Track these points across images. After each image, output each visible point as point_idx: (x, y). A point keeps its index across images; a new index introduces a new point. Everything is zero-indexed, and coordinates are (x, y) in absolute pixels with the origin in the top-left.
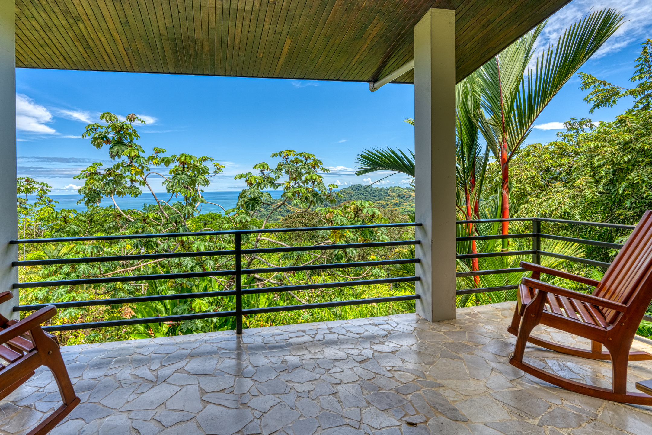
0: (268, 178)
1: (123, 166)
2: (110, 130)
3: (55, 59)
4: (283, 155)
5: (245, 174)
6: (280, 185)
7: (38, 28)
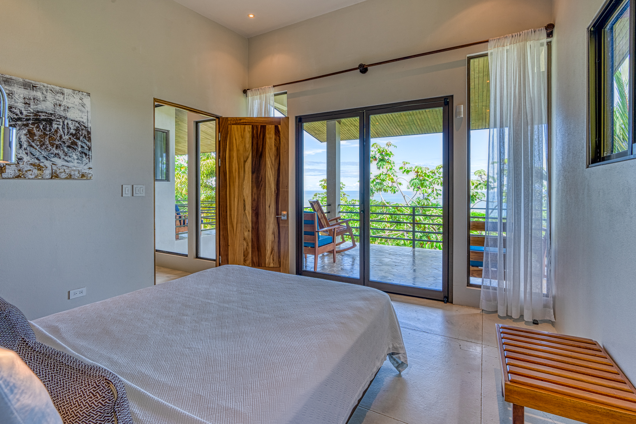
1: (383, 175)
2: (377, 153)
3: (351, 137)
7: (346, 130)
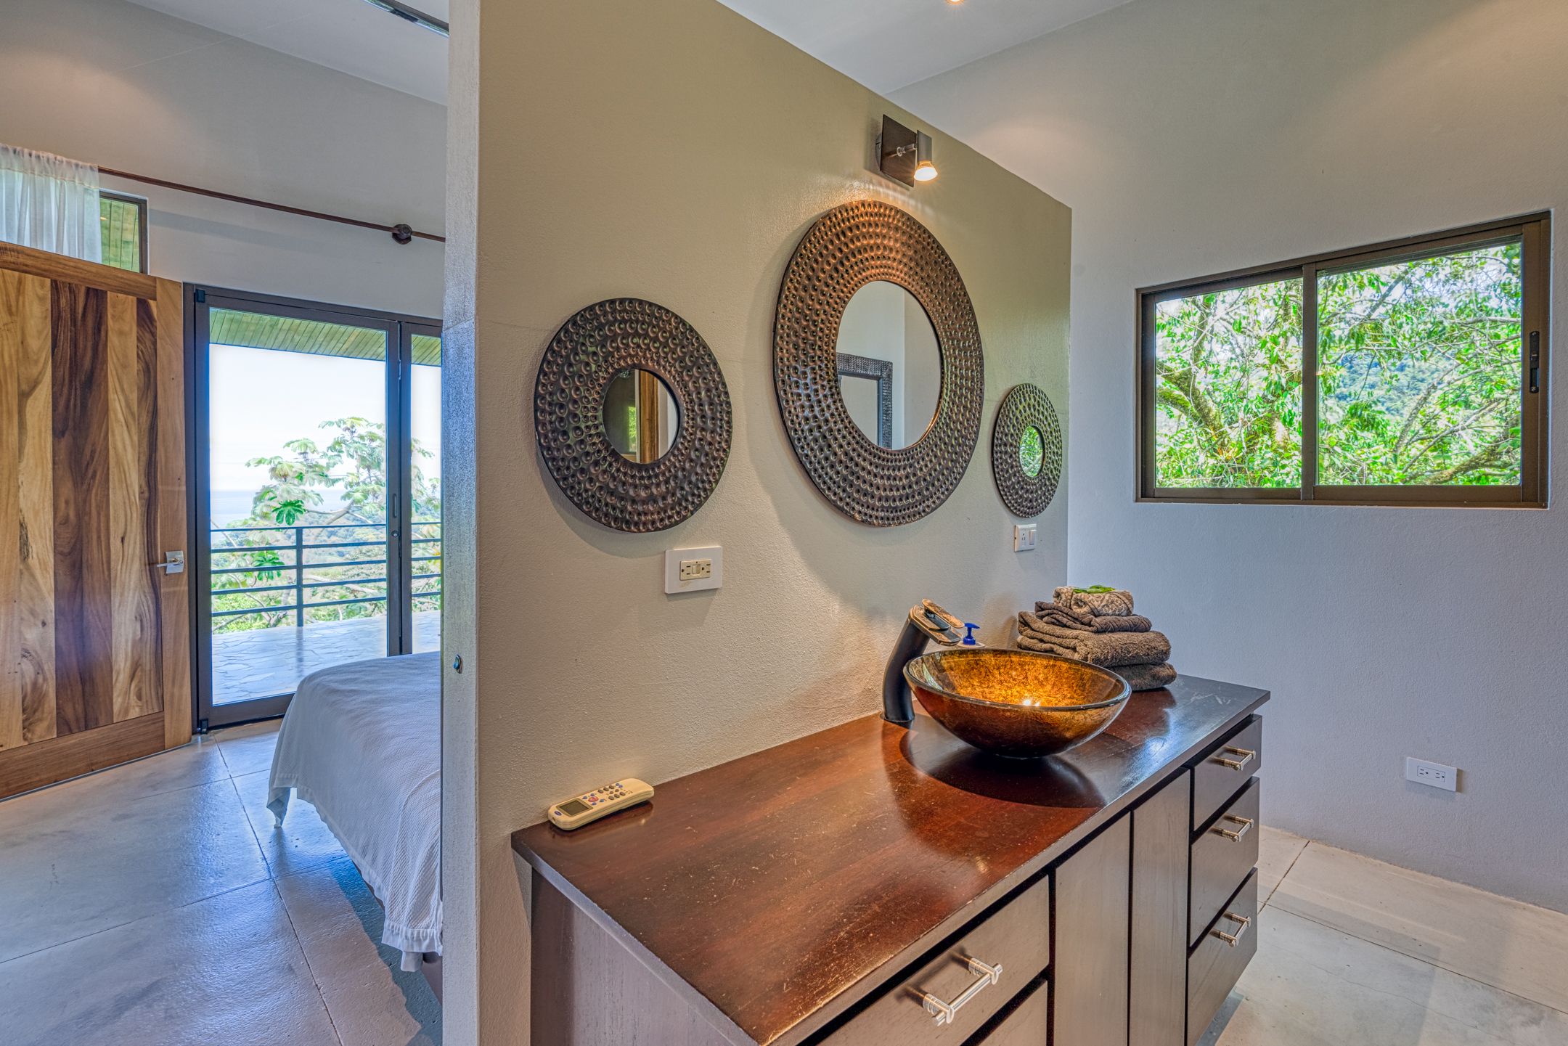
0: (316, 466)
4: (343, 426)
5: (268, 458)
6: (337, 480)
